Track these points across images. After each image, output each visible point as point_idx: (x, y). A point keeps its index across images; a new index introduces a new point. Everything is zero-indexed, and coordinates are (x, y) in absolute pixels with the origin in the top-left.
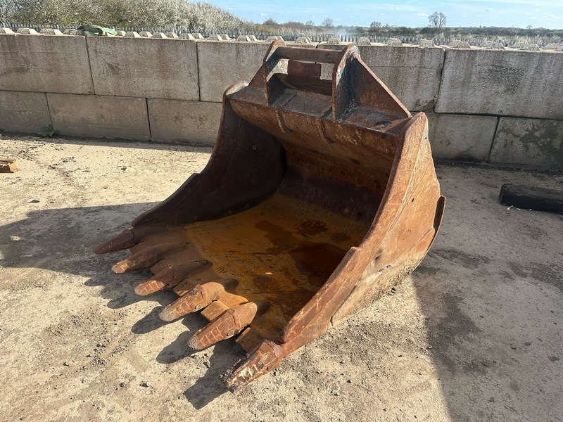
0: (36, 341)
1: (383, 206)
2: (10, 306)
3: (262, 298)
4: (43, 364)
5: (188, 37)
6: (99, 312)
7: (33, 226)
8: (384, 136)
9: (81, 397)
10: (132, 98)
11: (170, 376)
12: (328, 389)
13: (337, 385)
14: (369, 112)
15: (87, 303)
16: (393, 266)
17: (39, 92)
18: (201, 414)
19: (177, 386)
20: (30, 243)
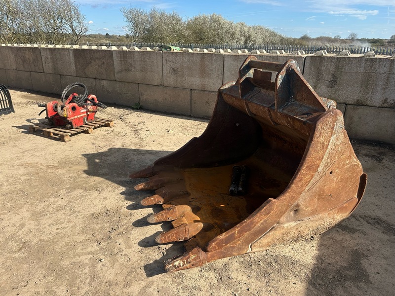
0: (85, 219)
1: (298, 173)
2: (81, 198)
3: (211, 222)
4: (83, 232)
5: (220, 52)
6: (121, 210)
8: (304, 123)
9: (92, 253)
10: (184, 89)
11: (141, 255)
12: (232, 290)
13: (239, 289)
14: (301, 106)
15: (117, 204)
16: (312, 219)
17: (135, 83)
18: (148, 281)
19: (143, 262)
20: (104, 167)
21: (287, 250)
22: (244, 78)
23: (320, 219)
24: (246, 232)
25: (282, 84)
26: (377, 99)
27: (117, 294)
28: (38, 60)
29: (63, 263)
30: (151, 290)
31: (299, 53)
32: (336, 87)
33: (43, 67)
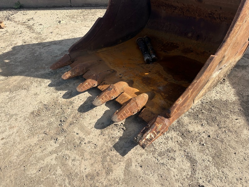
3: (149, 90)
6: (58, 102)
11: (104, 137)
12: (198, 141)
13: (202, 138)
15: (51, 97)
16: (226, 65)
18: (126, 160)
21: (214, 95)
24: (195, 91)
27: (104, 184)
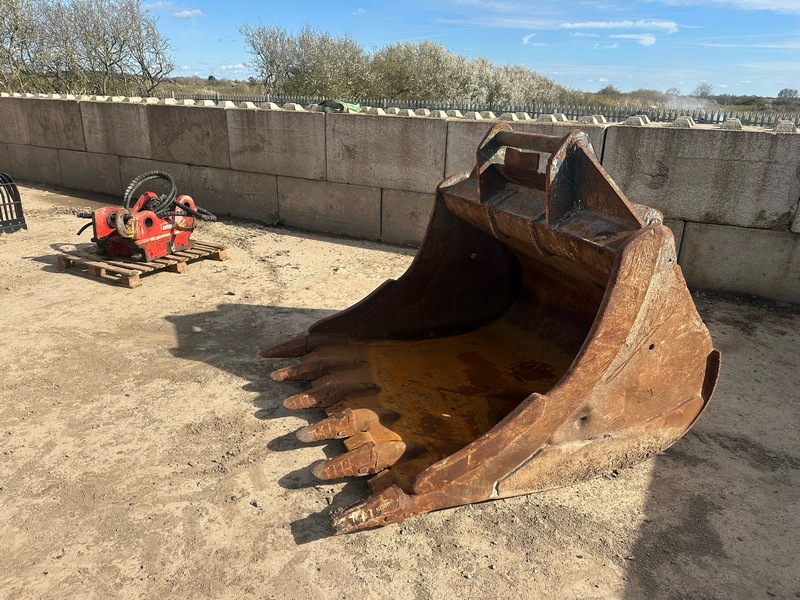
0: (173, 435)
1: (587, 345)
4: (169, 459)
5: (439, 115)
6: (243, 419)
7: (218, 320)
8: (601, 250)
9: (190, 499)
10: (366, 186)
11: (285, 502)
14: (595, 218)
15: (236, 407)
17: (270, 175)
18: (299, 550)
19: (287, 515)
20: (209, 336)
21: (566, 496)
22: (487, 165)
23: (631, 437)
24: (487, 458)
25: (557, 176)
26: (744, 210)
27: (239, 573)
28: (74, 126)
29: (132, 516)
30: (305, 566)
31: (595, 121)
32: (666, 187)
33: (84, 140)
